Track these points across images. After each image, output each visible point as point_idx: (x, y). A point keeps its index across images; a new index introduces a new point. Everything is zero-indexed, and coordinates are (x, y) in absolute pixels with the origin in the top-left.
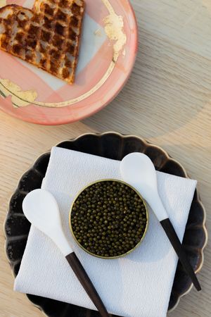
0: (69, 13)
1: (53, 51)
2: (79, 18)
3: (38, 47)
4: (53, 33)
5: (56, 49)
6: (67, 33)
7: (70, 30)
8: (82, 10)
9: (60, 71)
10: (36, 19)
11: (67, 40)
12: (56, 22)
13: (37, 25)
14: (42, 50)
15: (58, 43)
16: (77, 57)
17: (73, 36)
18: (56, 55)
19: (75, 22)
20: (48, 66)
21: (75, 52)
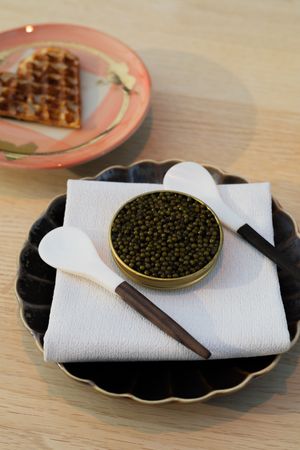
0: (62, 67)
1: (48, 102)
2: (75, 70)
3: (29, 100)
4: (46, 86)
5: (53, 98)
6: (63, 83)
7: (66, 81)
8: (76, 63)
9: (63, 117)
10: (21, 77)
11: (65, 89)
12: (47, 76)
13: (24, 82)
14: (34, 102)
15: (55, 93)
16: (79, 103)
17: (71, 86)
18: (53, 106)
19: (70, 74)
20: (46, 115)
21: (77, 100)
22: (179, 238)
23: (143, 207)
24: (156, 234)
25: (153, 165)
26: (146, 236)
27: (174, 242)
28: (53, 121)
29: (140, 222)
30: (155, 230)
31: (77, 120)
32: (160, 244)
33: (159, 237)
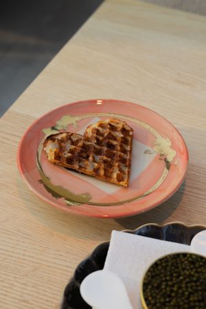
0: (119, 135)
1: (105, 162)
2: (129, 139)
3: (91, 158)
4: (105, 149)
5: (109, 159)
6: (119, 148)
7: (121, 146)
8: (131, 133)
9: (115, 175)
10: (87, 139)
11: (119, 153)
12: (107, 140)
13: (87, 143)
14: (94, 161)
15: (111, 156)
16: (129, 166)
17: (124, 151)
18: (109, 165)
19: (125, 141)
20: (102, 172)
21: (128, 163)
22: (200, 298)
23: (173, 265)
24: (180, 291)
25: (183, 226)
26: (172, 291)
27: (195, 301)
28: (107, 178)
29: (168, 278)
30: (180, 288)
31: (126, 179)
32: (183, 301)
33: (183, 294)
